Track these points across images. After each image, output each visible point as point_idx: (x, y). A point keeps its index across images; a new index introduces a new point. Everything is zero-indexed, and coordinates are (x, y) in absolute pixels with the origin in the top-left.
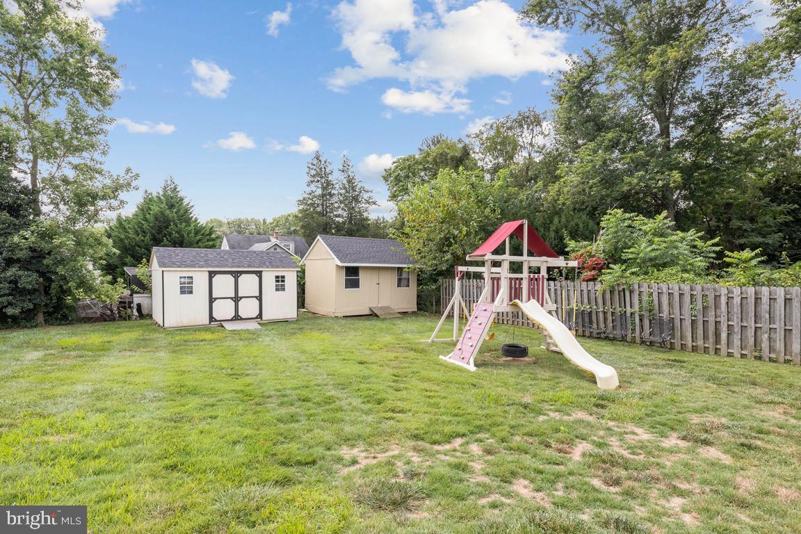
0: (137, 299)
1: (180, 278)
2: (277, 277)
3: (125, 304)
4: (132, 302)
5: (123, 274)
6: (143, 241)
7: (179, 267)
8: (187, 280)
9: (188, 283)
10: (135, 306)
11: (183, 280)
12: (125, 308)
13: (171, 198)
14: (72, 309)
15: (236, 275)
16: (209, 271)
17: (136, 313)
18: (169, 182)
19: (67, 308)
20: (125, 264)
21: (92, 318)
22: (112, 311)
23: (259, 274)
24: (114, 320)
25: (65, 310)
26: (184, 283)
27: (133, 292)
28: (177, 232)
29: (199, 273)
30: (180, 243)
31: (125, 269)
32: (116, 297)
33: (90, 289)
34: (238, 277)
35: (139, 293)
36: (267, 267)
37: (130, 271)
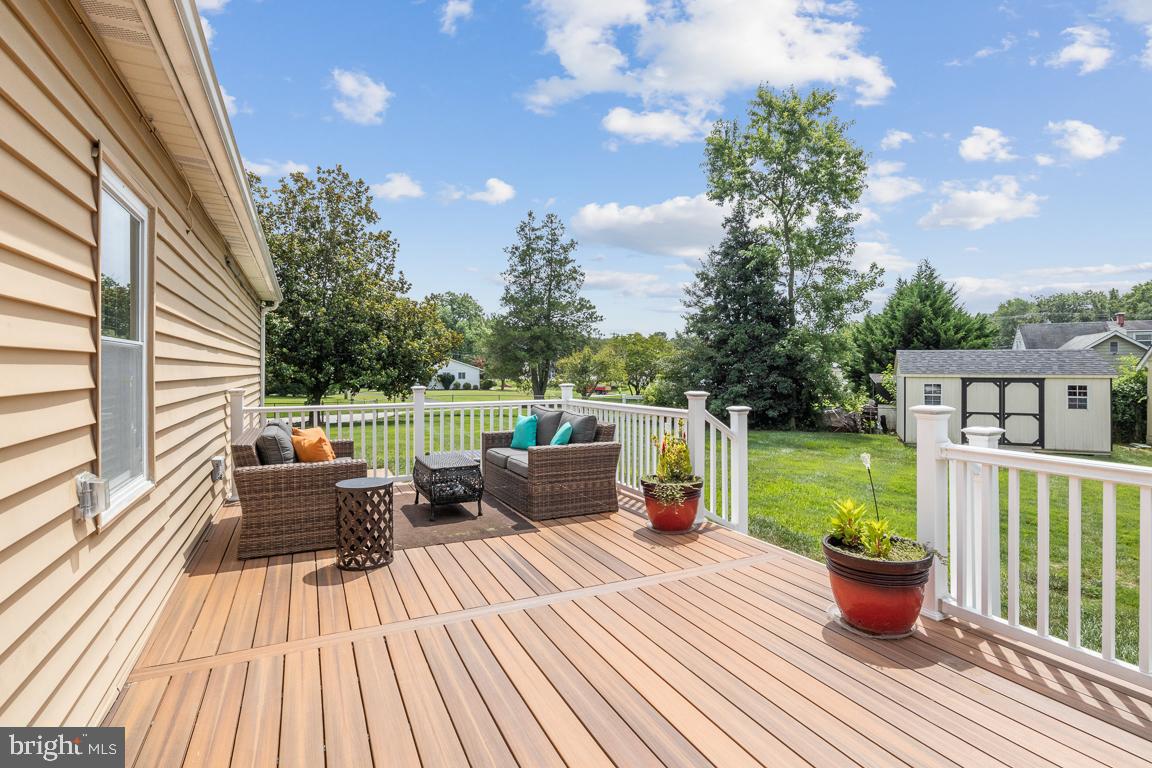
0: (882, 410)
1: (926, 385)
2: (1071, 388)
3: (869, 415)
4: (876, 414)
5: (869, 381)
6: (891, 343)
7: (924, 373)
8: (933, 389)
9: (935, 392)
10: (880, 419)
11: (928, 389)
12: (868, 419)
13: (926, 287)
14: (819, 416)
15: (1002, 384)
16: (962, 379)
17: (880, 427)
18: (924, 268)
19: (815, 415)
20: (872, 371)
21: (836, 428)
22: (855, 422)
23: (1040, 383)
24: (857, 431)
25: (813, 417)
26: (930, 392)
27: (878, 402)
28: (931, 330)
29: (950, 380)
30: (935, 343)
31: (871, 375)
32: (860, 407)
33: (835, 398)
34: (1005, 386)
35: (883, 403)
36: (1054, 373)
37: (876, 378)
